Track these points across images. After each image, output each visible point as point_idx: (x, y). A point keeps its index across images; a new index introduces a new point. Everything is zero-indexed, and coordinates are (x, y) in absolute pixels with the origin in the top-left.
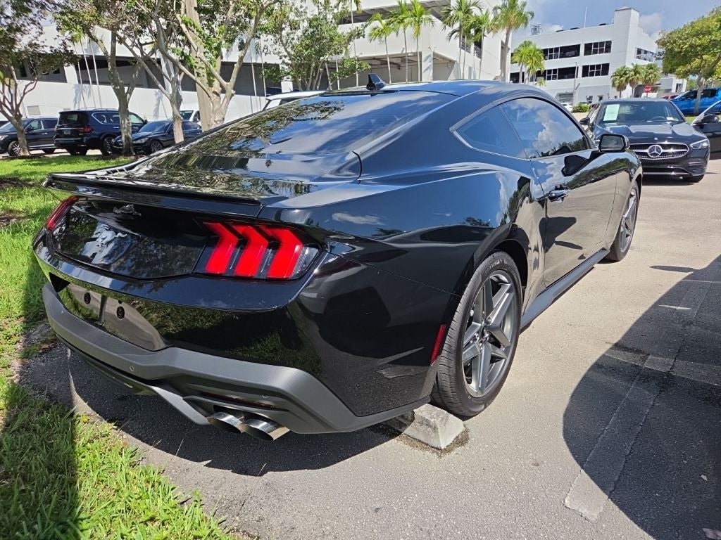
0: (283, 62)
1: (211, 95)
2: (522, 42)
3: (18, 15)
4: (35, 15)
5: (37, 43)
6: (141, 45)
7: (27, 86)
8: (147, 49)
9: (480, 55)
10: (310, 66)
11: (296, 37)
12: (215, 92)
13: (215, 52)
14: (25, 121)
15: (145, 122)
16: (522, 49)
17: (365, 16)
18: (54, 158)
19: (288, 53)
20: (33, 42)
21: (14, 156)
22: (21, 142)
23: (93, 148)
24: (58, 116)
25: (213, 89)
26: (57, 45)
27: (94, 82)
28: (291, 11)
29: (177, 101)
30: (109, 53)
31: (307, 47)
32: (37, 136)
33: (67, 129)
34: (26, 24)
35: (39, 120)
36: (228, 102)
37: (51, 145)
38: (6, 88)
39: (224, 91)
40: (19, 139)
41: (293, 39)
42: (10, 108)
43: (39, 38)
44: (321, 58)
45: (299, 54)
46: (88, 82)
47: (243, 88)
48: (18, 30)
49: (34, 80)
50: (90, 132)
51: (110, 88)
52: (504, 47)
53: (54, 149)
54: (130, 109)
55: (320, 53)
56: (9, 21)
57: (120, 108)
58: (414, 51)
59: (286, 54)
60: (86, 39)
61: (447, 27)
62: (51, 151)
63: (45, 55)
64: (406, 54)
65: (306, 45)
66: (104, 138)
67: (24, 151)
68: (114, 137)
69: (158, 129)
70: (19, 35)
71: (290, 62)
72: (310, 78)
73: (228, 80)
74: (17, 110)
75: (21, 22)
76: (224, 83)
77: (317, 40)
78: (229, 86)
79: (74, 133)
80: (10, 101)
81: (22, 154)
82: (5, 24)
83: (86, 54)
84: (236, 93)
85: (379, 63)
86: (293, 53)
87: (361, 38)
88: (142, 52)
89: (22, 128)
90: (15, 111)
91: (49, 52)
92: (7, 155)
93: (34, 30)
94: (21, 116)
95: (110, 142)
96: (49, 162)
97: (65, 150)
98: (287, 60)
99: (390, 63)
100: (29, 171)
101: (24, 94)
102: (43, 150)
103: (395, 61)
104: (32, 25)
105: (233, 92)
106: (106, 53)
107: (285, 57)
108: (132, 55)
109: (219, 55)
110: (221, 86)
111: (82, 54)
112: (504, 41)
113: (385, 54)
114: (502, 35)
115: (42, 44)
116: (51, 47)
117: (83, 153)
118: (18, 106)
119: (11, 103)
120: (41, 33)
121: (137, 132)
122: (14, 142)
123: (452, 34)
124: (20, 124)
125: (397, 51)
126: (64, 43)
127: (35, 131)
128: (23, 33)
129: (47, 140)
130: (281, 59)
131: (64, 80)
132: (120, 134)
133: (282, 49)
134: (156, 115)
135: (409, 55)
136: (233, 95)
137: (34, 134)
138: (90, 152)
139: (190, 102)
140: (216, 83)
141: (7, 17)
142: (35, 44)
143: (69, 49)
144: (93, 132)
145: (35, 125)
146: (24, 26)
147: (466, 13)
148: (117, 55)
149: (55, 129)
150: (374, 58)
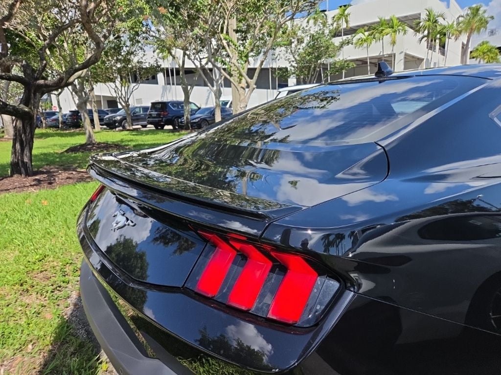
0: (291, 65)
1: (239, 89)
2: (480, 42)
3: (133, 45)
4: (142, 44)
5: (142, 61)
6: (201, 59)
7: (134, 87)
8: (204, 62)
9: (443, 53)
10: (310, 67)
11: (301, 48)
12: (242, 87)
13: (244, 59)
14: (132, 108)
15: (199, 108)
16: (480, 48)
17: (353, 31)
18: (146, 131)
19: (296, 59)
20: (140, 60)
21: (124, 129)
22: (128, 121)
23: (168, 125)
24: (150, 105)
25: (241, 85)
26: (153, 62)
27: (173, 84)
28: (299, 29)
29: (218, 94)
30: (181, 65)
31: (309, 54)
32: (139, 117)
33: (154, 113)
34: (137, 50)
35: (140, 107)
36: (250, 94)
37: (145, 123)
38: (123, 88)
39: (248, 87)
40: (127, 119)
41: (299, 49)
42: (124, 100)
43: (143, 58)
44: (319, 61)
45: (303, 59)
46: (169, 84)
47: (262, 84)
48: (132, 53)
49: (138, 83)
50: (167, 115)
51: (180, 87)
52: (465, 47)
53: (147, 125)
54: (191, 100)
55: (318, 57)
56: (128, 48)
57: (185, 100)
58: (389, 53)
59: (293, 59)
60: (170, 58)
61: (418, 34)
62: (144, 126)
63: (146, 69)
64: (383, 55)
65: (309, 52)
66: (175, 118)
67: (129, 126)
68: (180, 118)
69: (206, 113)
70: (132, 56)
71: (296, 65)
72: (310, 76)
73: (251, 78)
74: (128, 101)
75: (134, 49)
76: (249, 80)
77: (317, 48)
78: (252, 82)
79: (158, 116)
80: (124, 96)
81: (128, 128)
82: (126, 50)
83: (169, 67)
84: (257, 88)
85: (360, 63)
86: (298, 58)
87: (350, 45)
88: (201, 64)
89: (129, 112)
90: (127, 102)
91: (148, 66)
92: (121, 128)
93: (141, 53)
94: (129, 105)
95: (178, 121)
96: (142, 133)
97: (153, 126)
98: (294, 64)
99: (370, 63)
100: (129, 139)
101: (132, 92)
102: (141, 125)
103: (373, 61)
104: (140, 50)
105: (255, 86)
106: (179, 65)
107: (293, 61)
108: (194, 67)
109: (247, 61)
110: (247, 82)
111: (167, 67)
112: (465, 43)
113: (366, 56)
114: (464, 38)
115: (144, 61)
116: (149, 63)
117: (162, 128)
118: (128, 99)
119: (125, 98)
120: (144, 55)
121: (194, 114)
122: (125, 121)
123: (422, 39)
124: (129, 110)
125: (376, 54)
126: (157, 60)
127: (137, 114)
128: (135, 56)
129: (143, 119)
130: (290, 63)
131: (157, 83)
132: (183, 116)
133: (291, 57)
134: (206, 104)
135: (385, 56)
136: (254, 89)
137: (136, 116)
138: (166, 127)
139: (227, 95)
140: (243, 81)
141: (127, 46)
142: (141, 62)
143: (159, 64)
144: (169, 115)
145: (137, 110)
146: (136, 51)
147: (434, 23)
148: (186, 66)
149: (148, 113)
150: (358, 60)
